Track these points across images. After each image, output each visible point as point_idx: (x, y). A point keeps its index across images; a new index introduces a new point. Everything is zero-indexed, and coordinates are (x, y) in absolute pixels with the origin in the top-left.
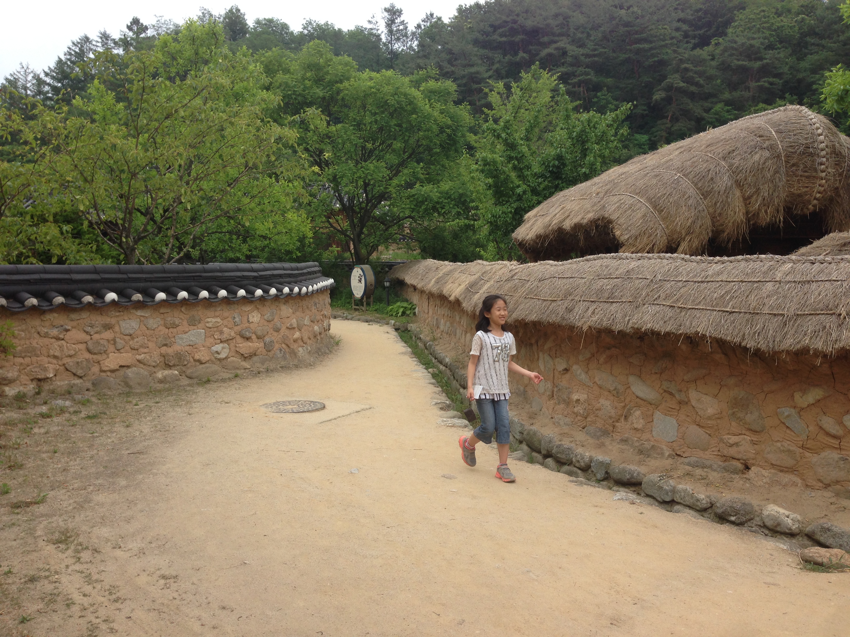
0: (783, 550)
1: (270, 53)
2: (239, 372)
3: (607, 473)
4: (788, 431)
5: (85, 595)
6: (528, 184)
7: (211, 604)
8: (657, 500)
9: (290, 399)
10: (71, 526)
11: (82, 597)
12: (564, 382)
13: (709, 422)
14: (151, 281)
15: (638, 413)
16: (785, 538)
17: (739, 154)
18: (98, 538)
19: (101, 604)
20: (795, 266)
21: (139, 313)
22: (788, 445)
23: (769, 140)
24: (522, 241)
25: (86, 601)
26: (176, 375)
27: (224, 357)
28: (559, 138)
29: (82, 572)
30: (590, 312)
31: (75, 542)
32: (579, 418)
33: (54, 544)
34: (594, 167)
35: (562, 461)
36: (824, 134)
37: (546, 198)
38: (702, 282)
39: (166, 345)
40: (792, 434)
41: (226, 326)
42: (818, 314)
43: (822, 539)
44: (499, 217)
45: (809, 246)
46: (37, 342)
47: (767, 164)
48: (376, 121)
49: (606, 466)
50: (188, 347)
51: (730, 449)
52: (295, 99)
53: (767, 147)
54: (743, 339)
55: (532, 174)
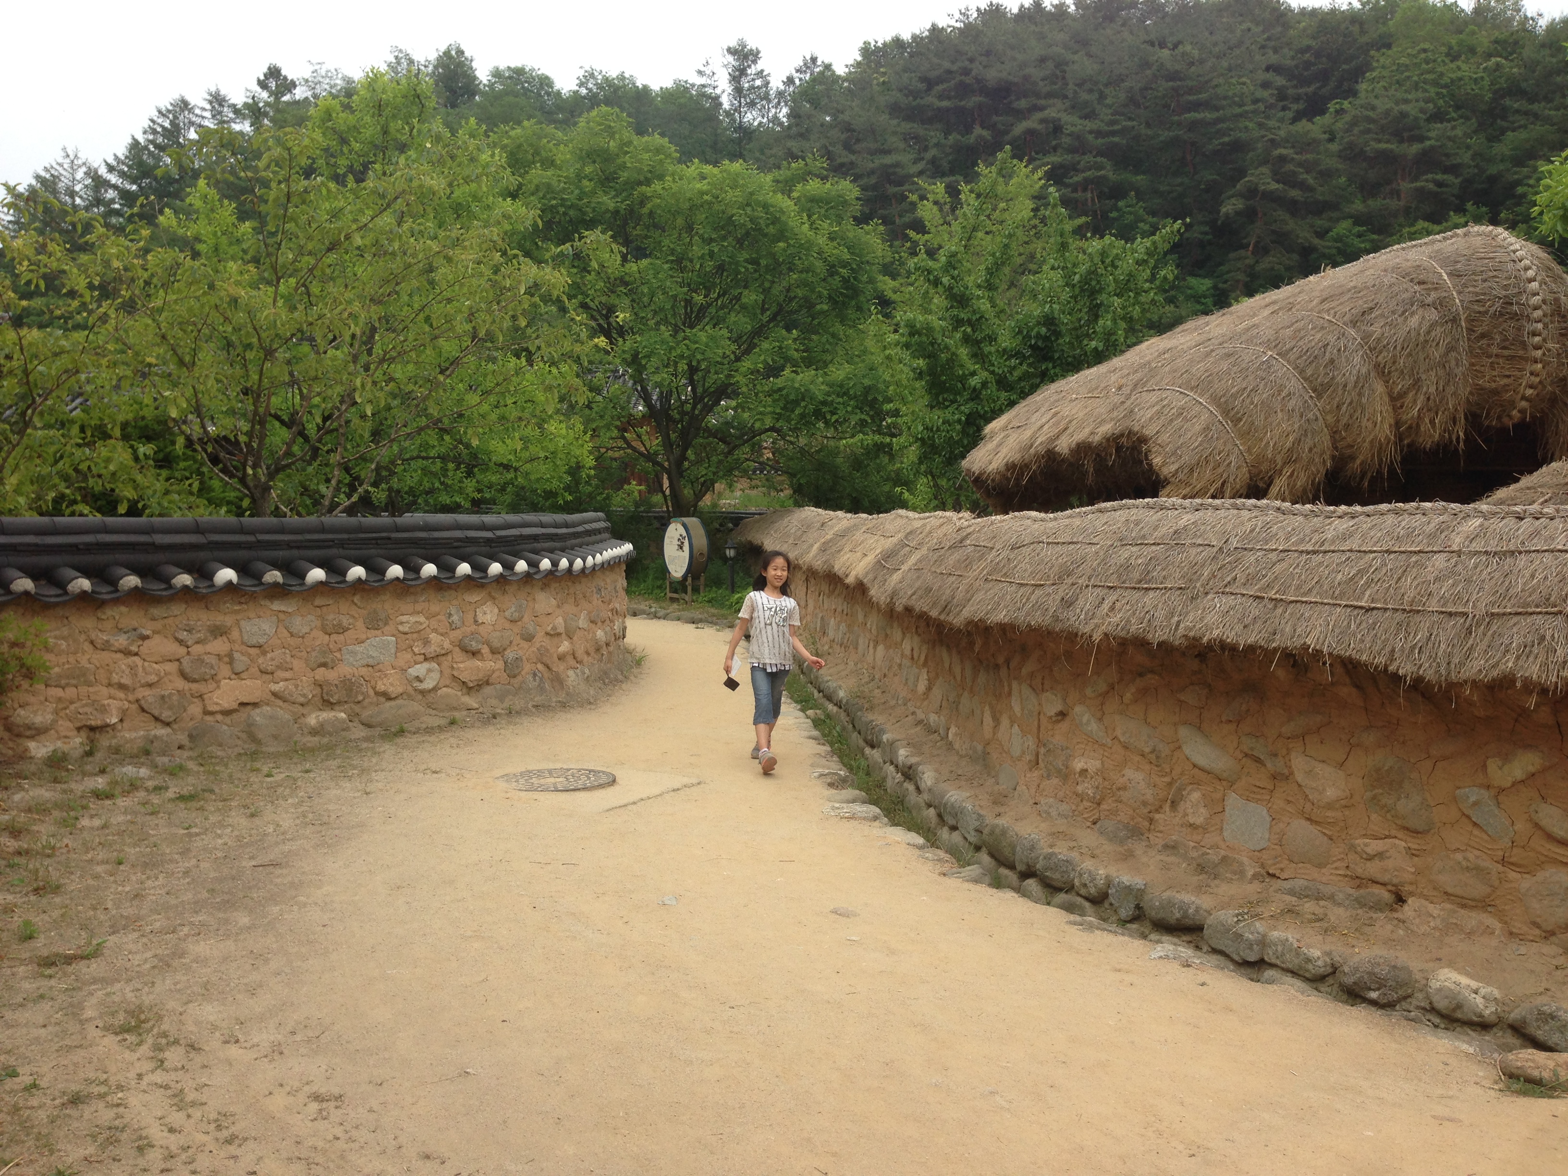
0: (1467, 1055)
1: (519, 131)
2: (457, 715)
3: (1138, 907)
4: (1476, 832)
5: (171, 1130)
6: (992, 368)
7: (404, 1150)
8: (1232, 960)
9: (551, 766)
10: (147, 1000)
11: (166, 1134)
12: (1058, 736)
13: (1329, 814)
14: (298, 548)
15: (1196, 796)
16: (1470, 1032)
17: (1382, 315)
18: (197, 1023)
19: (201, 1147)
20: (1486, 523)
21: (277, 606)
22: (1477, 857)
23: (1436, 289)
24: (981, 474)
25: (174, 1142)
26: (344, 721)
27: (431, 686)
28: (1047, 285)
29: (167, 1087)
30: (1106, 606)
31: (155, 1031)
32: (1086, 804)
33: (116, 1034)
34: (1113, 338)
35: (1054, 883)
36: (1539, 278)
37: (1024, 395)
38: (1315, 552)
39: (324, 665)
40: (1485, 837)
41: (435, 631)
42: (1531, 614)
43: (1540, 1034)
44: (938, 429)
45: (1512, 487)
46: (88, 659)
47: (1433, 334)
48: (711, 254)
49: (1137, 895)
50: (365, 669)
51: (1368, 864)
52: (565, 214)
53: (1434, 303)
54: (1392, 660)
55: (998, 351)
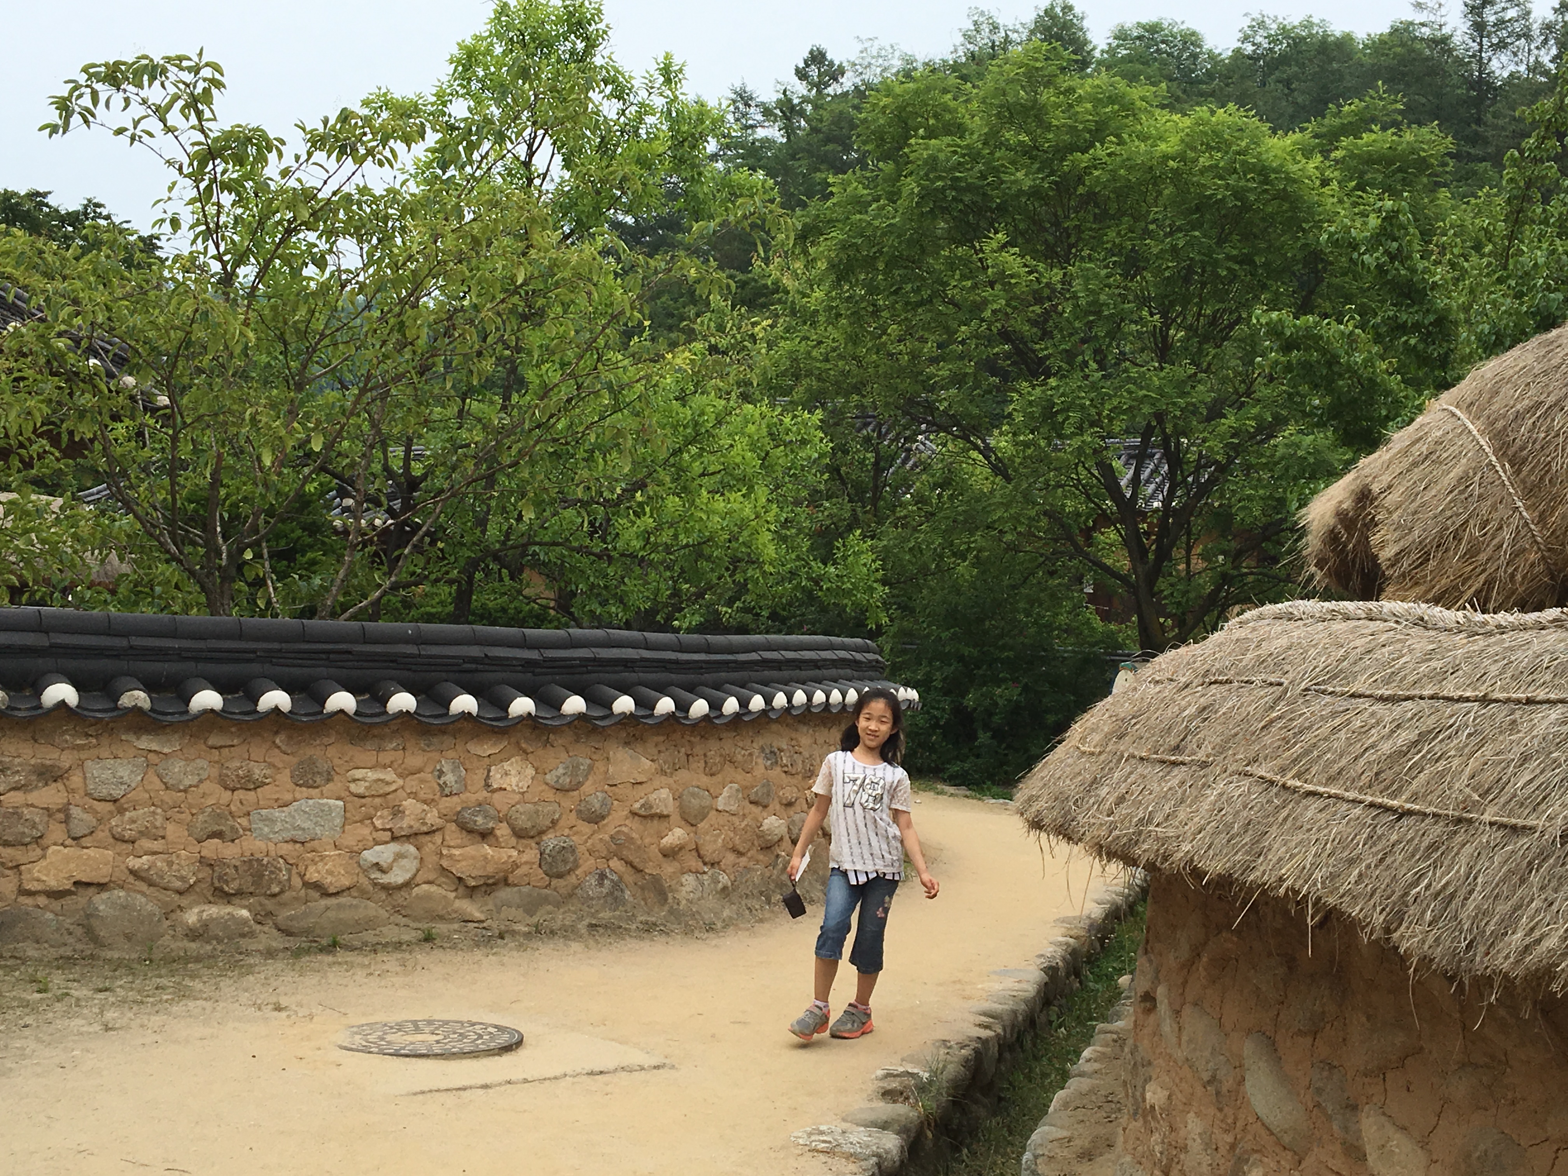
21: (145, 742)
26: (245, 922)
27: (400, 880)
39: (218, 835)
50: (290, 846)
52: (955, 199)
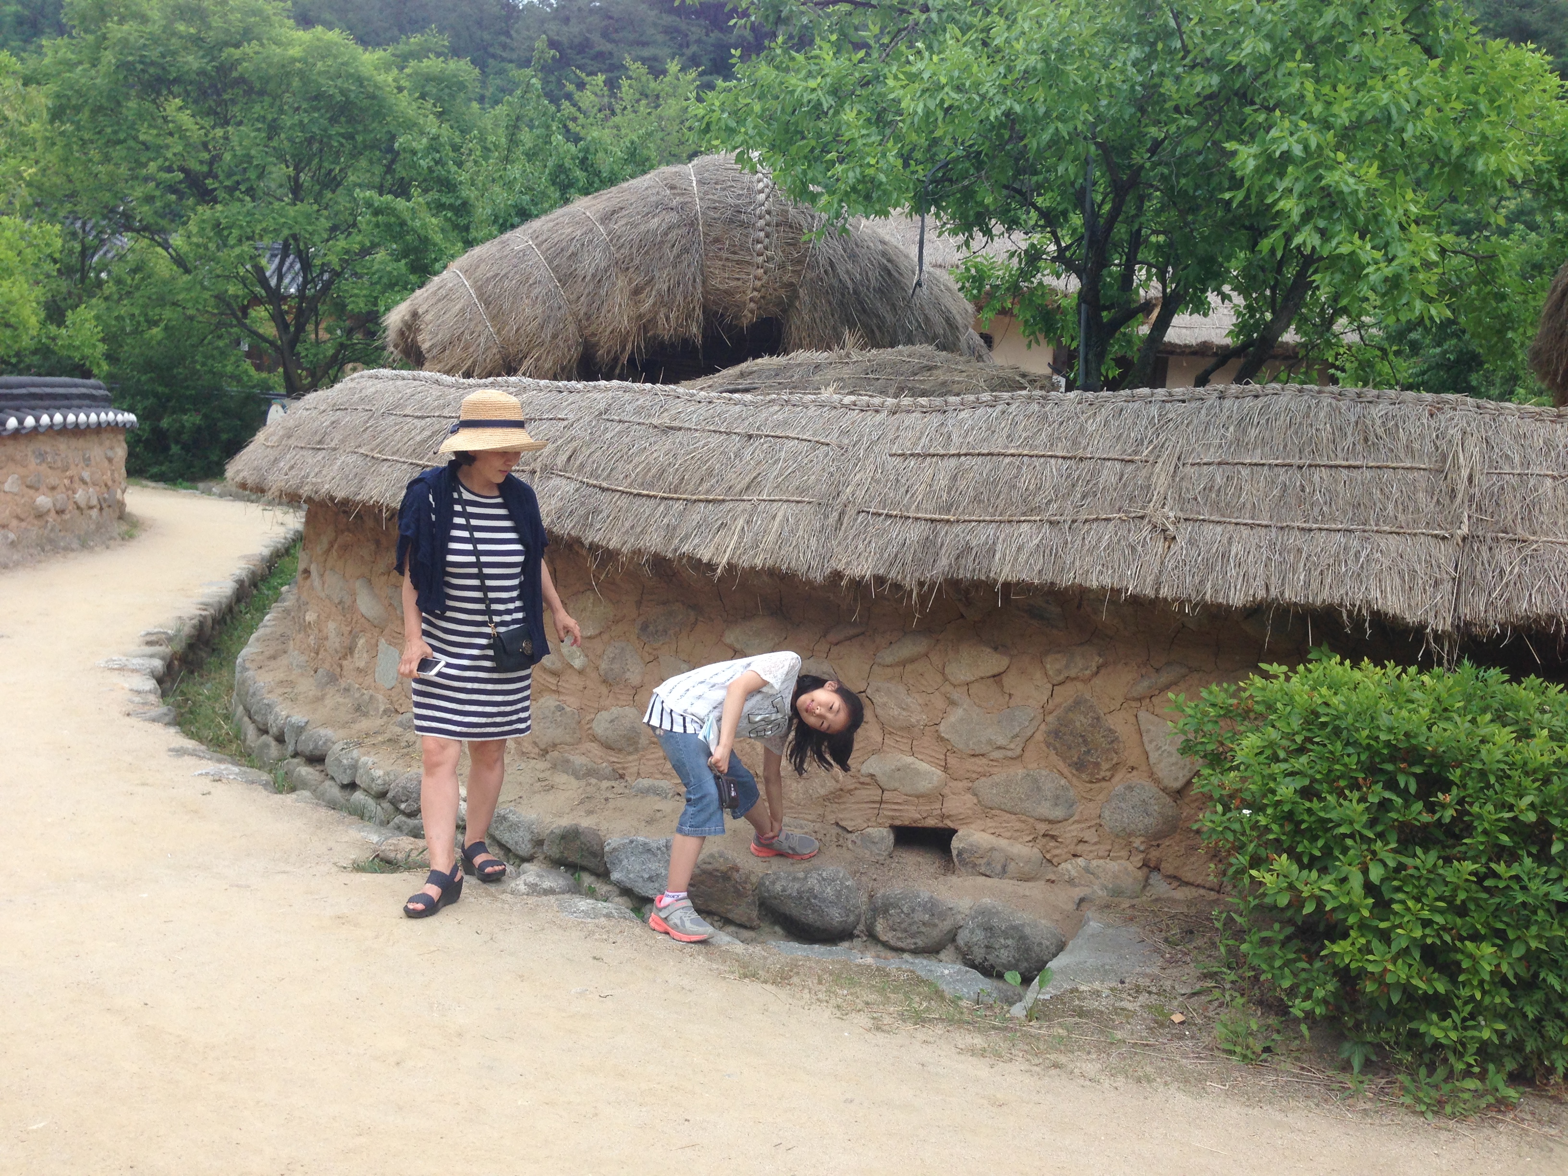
3: (296, 742)
15: (362, 642)
23: (683, 194)
32: (312, 654)
35: (260, 726)
47: (670, 235)
48: (302, 125)
49: (297, 731)
52: (142, 70)
53: (677, 207)
